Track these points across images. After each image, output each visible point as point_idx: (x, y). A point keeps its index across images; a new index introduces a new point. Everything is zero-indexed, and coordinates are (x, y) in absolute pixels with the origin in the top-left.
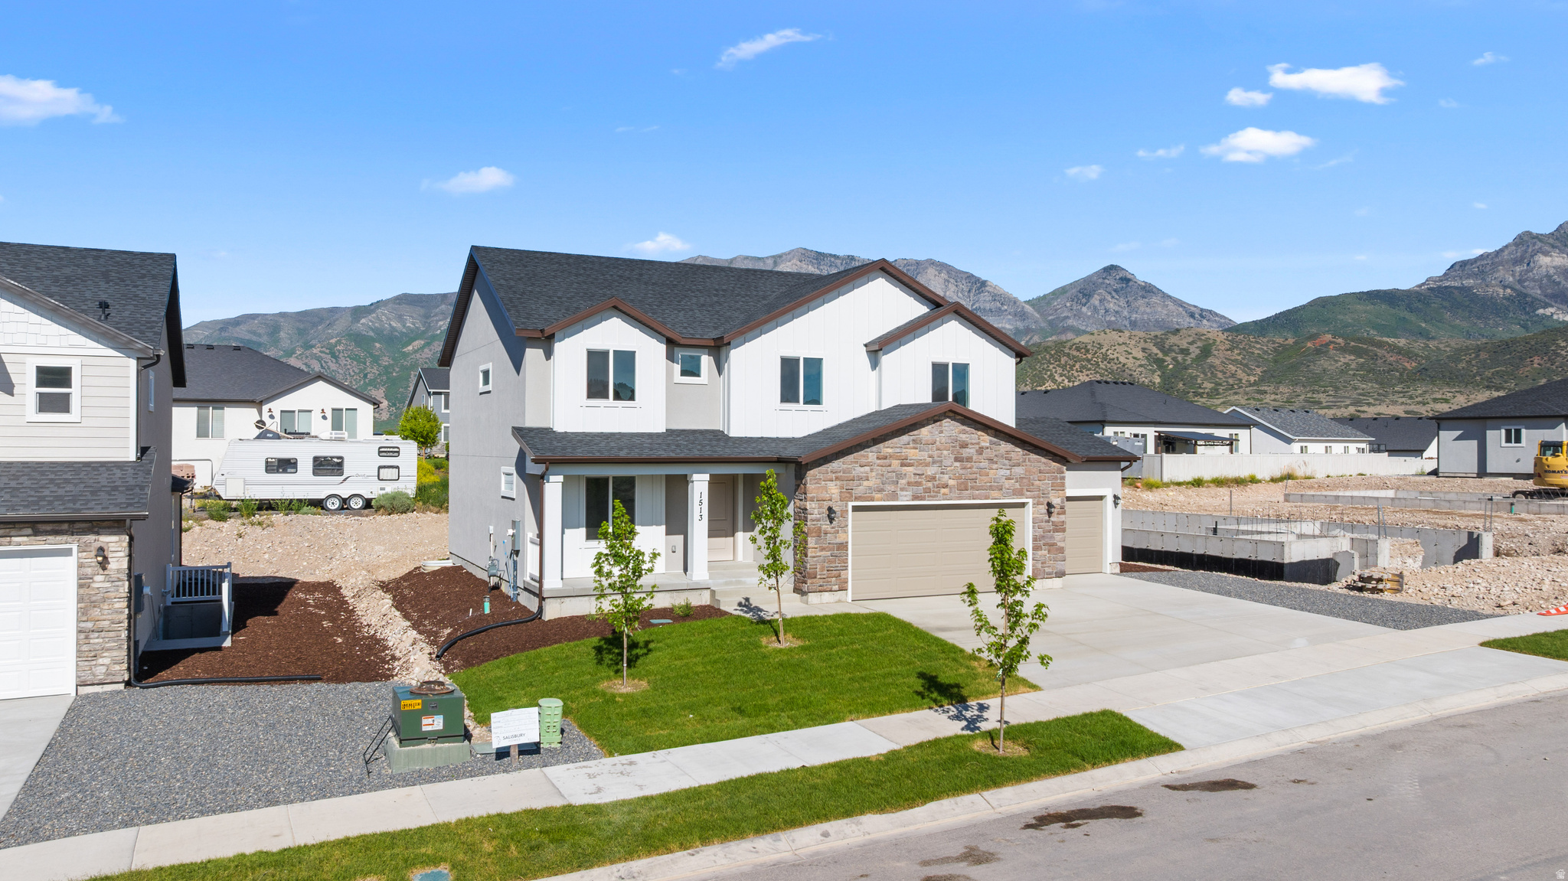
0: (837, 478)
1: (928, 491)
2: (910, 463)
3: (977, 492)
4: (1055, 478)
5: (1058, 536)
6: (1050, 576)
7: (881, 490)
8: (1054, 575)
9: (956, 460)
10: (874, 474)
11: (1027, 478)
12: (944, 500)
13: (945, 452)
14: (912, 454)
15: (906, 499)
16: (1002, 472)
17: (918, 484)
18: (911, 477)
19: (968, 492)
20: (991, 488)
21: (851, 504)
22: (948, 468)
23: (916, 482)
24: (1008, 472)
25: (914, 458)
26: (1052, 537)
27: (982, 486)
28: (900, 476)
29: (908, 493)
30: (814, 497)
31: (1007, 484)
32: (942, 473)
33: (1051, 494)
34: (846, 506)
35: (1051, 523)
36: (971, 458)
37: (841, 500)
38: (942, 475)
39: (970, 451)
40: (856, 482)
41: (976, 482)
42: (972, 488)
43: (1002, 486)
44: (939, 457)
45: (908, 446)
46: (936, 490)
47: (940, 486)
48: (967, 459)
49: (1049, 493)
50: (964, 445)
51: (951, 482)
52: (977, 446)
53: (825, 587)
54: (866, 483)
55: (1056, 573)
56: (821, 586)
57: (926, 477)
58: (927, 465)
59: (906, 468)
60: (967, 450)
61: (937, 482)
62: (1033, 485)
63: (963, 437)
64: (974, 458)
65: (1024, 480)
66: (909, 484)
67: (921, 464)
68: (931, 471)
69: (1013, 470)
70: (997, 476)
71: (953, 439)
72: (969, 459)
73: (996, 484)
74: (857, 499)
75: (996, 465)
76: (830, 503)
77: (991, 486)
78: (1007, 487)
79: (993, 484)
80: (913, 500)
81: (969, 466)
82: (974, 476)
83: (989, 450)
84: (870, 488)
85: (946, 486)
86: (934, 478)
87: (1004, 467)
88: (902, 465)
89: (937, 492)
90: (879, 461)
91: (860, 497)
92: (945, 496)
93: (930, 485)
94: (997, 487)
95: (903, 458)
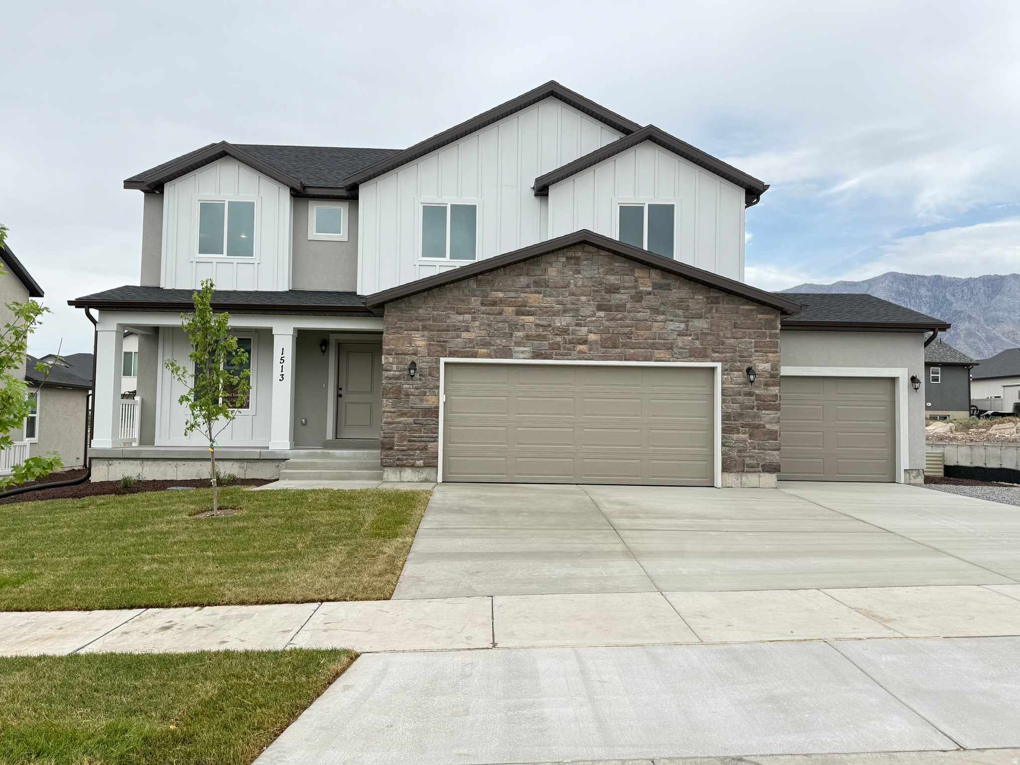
0: (424, 328)
1: (556, 347)
2: (529, 311)
3: (632, 351)
4: (764, 335)
5: (767, 415)
6: (752, 470)
7: (486, 345)
8: (760, 469)
9: (600, 308)
10: (477, 323)
11: (714, 335)
12: (580, 359)
13: (583, 298)
14: (534, 299)
15: (522, 356)
16: (671, 326)
17: (539, 337)
18: (531, 328)
19: (619, 350)
20: (653, 346)
21: (443, 360)
22: (588, 319)
23: (538, 336)
24: (683, 326)
25: (536, 304)
26: (756, 416)
27: (640, 343)
28: (514, 327)
29: (525, 349)
30: (393, 350)
31: (680, 342)
32: (577, 325)
33: (754, 358)
34: (438, 362)
35: (754, 397)
36: (624, 306)
37: (429, 355)
38: (577, 328)
39: (622, 297)
40: (452, 334)
41: (630, 338)
42: (624, 345)
43: (672, 343)
44: (573, 304)
45: (527, 290)
46: (568, 346)
47: (575, 341)
48: (616, 307)
49: (751, 356)
50: (613, 289)
51: (592, 337)
52: (633, 292)
53: (405, 462)
54: (465, 335)
55: (762, 466)
56: (398, 459)
57: (553, 329)
58: (556, 314)
59: (524, 317)
60: (618, 296)
61: (571, 337)
62: (723, 343)
63: (612, 279)
64: (628, 306)
65: (709, 338)
66: (528, 337)
67: (547, 313)
68: (560, 322)
69: (690, 324)
70: (664, 331)
71: (595, 282)
72: (620, 307)
73: (662, 341)
74: (452, 354)
75: (662, 317)
76: (415, 358)
77: (654, 343)
78: (680, 344)
79: (657, 341)
80: (533, 358)
81: (620, 316)
82: (627, 330)
83: (651, 296)
84: (471, 341)
85: (585, 342)
86: (564, 331)
87: (675, 319)
88: (518, 313)
89: (569, 349)
90: (484, 308)
91: (456, 351)
92: (581, 356)
93: (559, 339)
94: (664, 345)
95: (519, 304)
